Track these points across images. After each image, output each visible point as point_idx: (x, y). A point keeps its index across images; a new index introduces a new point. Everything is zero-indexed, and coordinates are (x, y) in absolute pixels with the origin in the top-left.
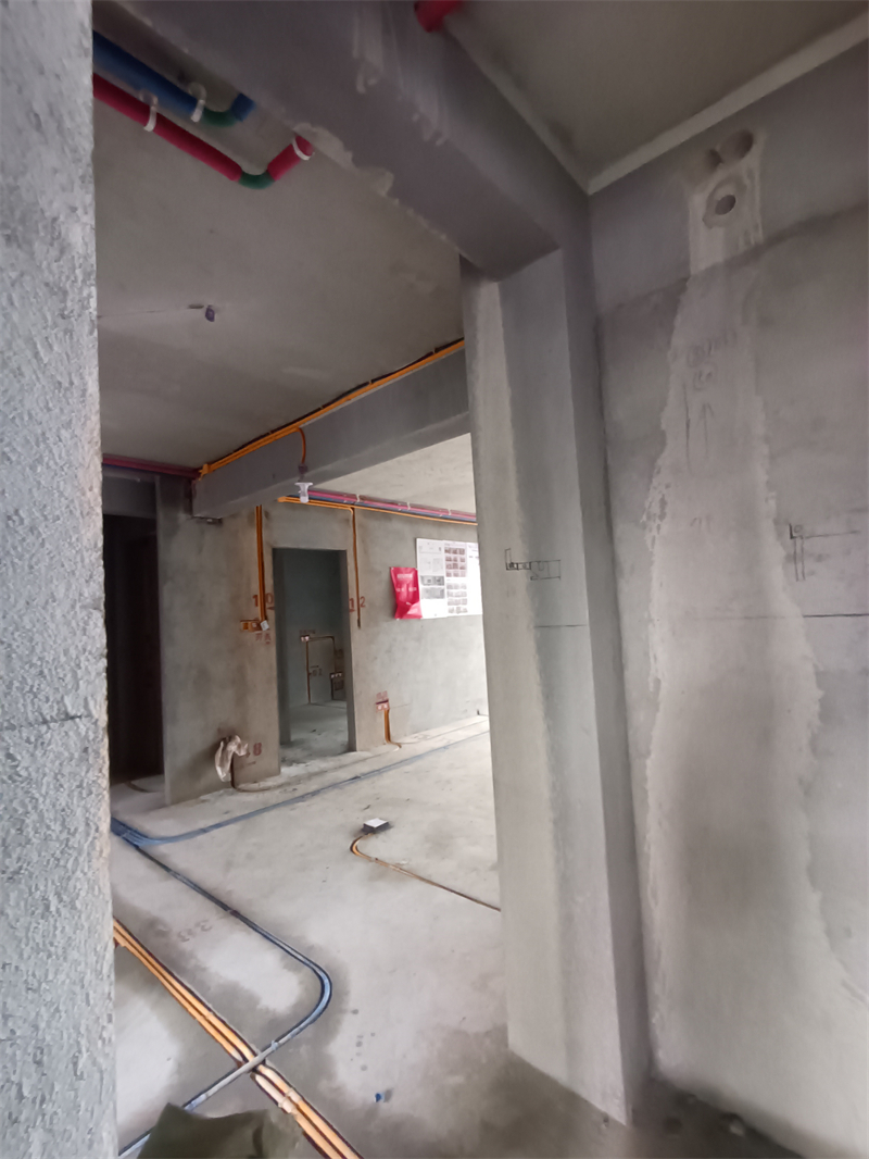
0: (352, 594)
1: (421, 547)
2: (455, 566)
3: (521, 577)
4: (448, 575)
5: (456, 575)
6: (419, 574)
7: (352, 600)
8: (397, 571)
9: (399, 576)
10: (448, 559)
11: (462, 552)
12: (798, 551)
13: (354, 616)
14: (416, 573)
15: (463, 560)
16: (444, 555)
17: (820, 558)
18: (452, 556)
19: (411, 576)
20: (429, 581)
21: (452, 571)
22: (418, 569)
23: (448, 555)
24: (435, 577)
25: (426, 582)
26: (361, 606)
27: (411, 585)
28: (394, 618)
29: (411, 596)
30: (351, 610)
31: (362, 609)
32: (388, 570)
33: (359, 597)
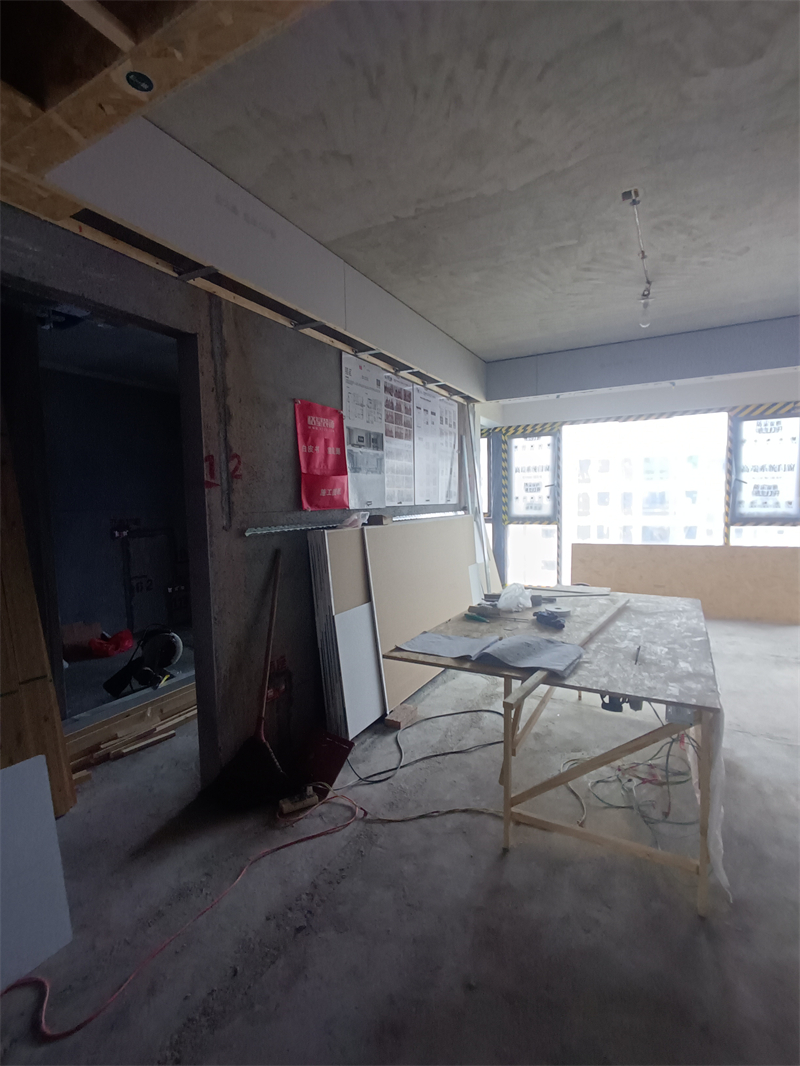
0: (211, 445)
1: (349, 372)
2: (398, 420)
4: (389, 433)
5: (399, 436)
6: (346, 423)
7: (210, 458)
8: (307, 409)
9: (311, 420)
10: (389, 405)
11: (408, 397)
13: (213, 498)
14: (341, 418)
15: (408, 411)
16: (383, 396)
18: (395, 400)
19: (332, 424)
20: (361, 439)
21: (393, 427)
22: (344, 413)
23: (389, 397)
24: (369, 434)
25: (355, 440)
26: (233, 476)
27: (332, 443)
28: (299, 506)
29: (331, 461)
30: (210, 485)
31: (238, 485)
32: (290, 405)
33: (231, 456)
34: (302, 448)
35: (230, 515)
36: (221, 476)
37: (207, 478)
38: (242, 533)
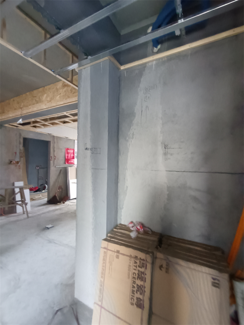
0: (52, 155)
1: (76, 143)
3: (89, 152)
7: (51, 157)
8: (68, 149)
9: (68, 151)
12: (166, 152)
13: (52, 162)
14: (74, 150)
17: (171, 155)
19: (72, 151)
25: (77, 153)
26: (55, 159)
27: (72, 154)
28: (65, 163)
29: (72, 157)
30: (51, 160)
31: (55, 160)
32: (65, 149)
33: (54, 156)
34: (66, 155)
35: (54, 164)
36: (53, 159)
37: (51, 159)
38: (55, 167)
